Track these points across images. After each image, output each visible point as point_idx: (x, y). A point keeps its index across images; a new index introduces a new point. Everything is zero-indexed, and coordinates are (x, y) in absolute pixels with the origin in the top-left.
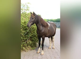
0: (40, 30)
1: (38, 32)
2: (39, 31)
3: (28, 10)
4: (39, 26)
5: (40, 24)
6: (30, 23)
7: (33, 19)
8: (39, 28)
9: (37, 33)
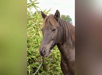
0: (71, 60)
1: (67, 69)
2: (67, 63)
3: (33, 5)
4: (68, 51)
5: (71, 43)
6: (49, 43)
7: (54, 30)
8: (68, 57)
9: (62, 69)
